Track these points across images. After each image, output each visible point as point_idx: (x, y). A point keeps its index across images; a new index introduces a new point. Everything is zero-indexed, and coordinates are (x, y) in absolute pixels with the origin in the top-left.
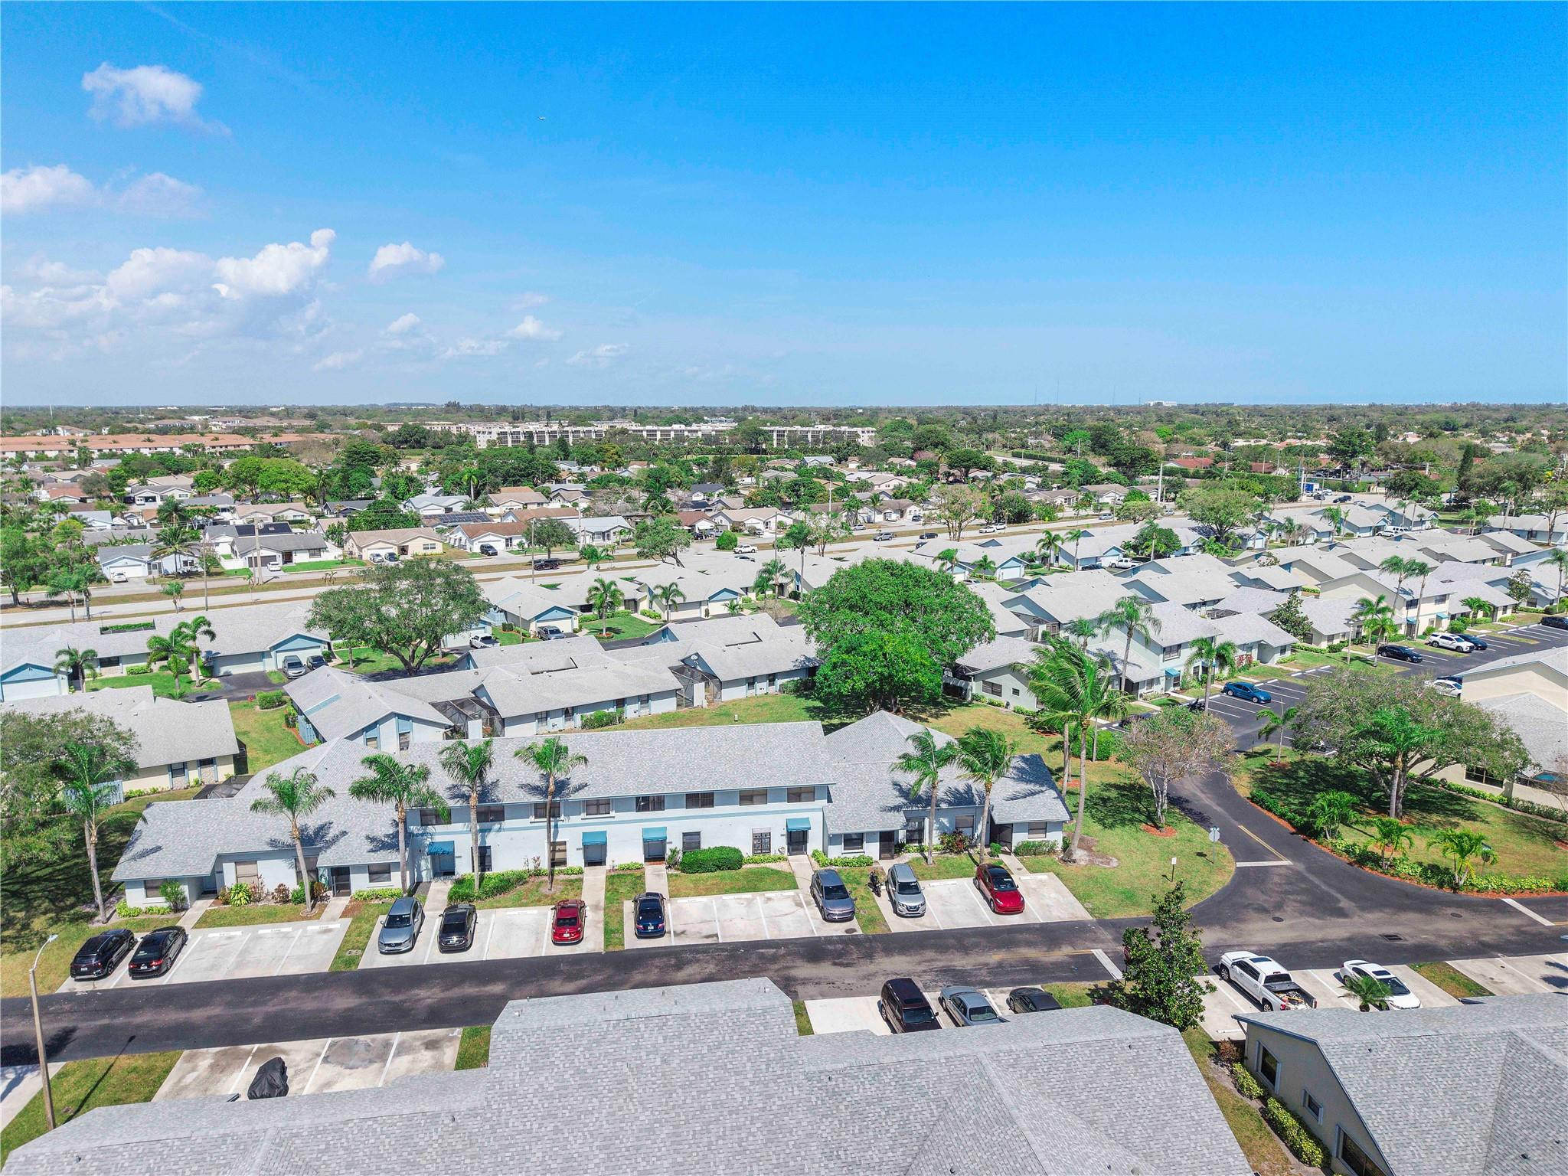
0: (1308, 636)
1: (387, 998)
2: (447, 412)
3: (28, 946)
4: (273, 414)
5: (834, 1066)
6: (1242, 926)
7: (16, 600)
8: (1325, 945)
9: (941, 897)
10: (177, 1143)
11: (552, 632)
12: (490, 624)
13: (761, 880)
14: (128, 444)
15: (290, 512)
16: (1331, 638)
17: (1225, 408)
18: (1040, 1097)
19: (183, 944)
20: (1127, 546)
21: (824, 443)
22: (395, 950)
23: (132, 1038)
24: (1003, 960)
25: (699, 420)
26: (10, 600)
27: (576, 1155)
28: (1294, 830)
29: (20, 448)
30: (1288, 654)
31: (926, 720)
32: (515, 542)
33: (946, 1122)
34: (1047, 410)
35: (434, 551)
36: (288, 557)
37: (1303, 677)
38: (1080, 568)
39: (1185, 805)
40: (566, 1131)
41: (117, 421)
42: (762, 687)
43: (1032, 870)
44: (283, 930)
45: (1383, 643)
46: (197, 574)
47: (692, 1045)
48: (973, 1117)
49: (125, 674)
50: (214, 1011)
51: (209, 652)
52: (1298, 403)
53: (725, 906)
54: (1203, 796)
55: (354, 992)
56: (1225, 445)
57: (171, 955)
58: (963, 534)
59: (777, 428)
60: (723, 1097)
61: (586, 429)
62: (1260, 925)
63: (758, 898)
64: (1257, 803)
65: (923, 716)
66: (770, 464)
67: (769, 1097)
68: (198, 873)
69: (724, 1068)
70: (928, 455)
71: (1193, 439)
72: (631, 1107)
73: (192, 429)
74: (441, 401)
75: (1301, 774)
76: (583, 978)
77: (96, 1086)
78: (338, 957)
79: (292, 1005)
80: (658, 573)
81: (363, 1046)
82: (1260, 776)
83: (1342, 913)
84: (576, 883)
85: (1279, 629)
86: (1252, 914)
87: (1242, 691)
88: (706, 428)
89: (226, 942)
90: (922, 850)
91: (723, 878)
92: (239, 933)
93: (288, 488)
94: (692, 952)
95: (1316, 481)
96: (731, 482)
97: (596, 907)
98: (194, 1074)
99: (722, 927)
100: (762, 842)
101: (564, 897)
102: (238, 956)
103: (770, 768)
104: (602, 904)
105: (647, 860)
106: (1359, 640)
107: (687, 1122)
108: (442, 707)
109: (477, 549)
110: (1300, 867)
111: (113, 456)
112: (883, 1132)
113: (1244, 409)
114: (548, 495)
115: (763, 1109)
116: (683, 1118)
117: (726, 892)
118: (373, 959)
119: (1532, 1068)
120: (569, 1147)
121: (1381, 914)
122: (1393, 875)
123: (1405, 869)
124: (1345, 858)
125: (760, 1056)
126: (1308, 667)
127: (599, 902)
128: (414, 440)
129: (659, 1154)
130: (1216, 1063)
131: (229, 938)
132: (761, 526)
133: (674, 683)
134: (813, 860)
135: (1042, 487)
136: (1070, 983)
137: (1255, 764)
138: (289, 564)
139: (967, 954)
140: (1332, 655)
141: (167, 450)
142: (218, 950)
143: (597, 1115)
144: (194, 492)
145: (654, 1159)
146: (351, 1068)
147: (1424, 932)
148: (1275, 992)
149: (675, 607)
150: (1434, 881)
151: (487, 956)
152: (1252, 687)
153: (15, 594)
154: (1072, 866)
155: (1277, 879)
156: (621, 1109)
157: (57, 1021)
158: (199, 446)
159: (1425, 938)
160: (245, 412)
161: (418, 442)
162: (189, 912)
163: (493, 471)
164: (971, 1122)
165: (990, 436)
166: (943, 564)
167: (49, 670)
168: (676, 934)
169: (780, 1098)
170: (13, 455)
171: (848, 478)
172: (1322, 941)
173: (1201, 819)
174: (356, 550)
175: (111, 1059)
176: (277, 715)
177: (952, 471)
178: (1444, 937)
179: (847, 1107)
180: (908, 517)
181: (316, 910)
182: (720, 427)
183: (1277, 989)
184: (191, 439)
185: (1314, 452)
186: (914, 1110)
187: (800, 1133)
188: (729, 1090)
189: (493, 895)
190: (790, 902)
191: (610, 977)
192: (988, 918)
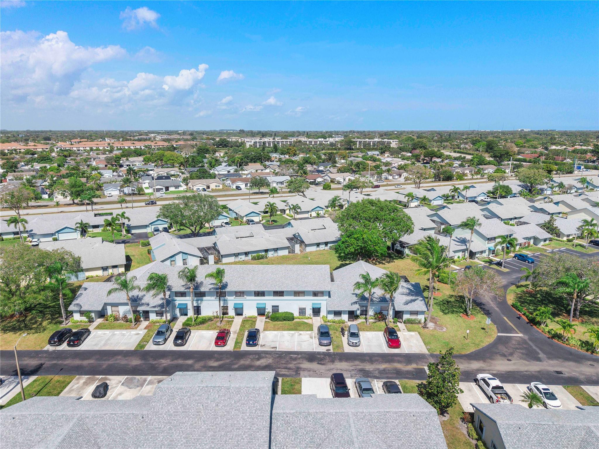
0: (559, 234)
1: (151, 362)
2: (239, 133)
3: (39, 331)
4: (179, 134)
5: (290, 411)
6: (493, 362)
7: (74, 202)
8: (527, 373)
9: (368, 339)
10: (47, 416)
11: (251, 221)
12: (229, 217)
13: (300, 326)
14: (127, 145)
15: (173, 171)
16: (568, 236)
17: (551, 132)
18: (370, 433)
19: (88, 335)
20: (489, 192)
21: (377, 146)
22: (157, 344)
23: (62, 369)
24: (386, 368)
25: (331, 136)
26: (72, 202)
27: (175, 440)
28: (528, 321)
29: (91, 146)
30: (547, 242)
31: (384, 264)
32: (248, 185)
33: (329, 440)
34: (473, 133)
35: (219, 188)
36: (167, 189)
37: (552, 252)
38: (468, 201)
39: (482, 306)
40: (173, 429)
41: (125, 136)
42: (322, 247)
43: (409, 330)
44: (123, 332)
45: (593, 239)
46: (135, 194)
47: (228, 400)
48: (339, 439)
49: (101, 231)
50: (91, 361)
51: (128, 225)
52: (585, 130)
53: (283, 336)
54: (491, 303)
55: (140, 359)
56: (546, 149)
57: (83, 339)
58: (421, 185)
59: (359, 140)
60: (236, 422)
61: (286, 140)
62: (501, 362)
63: (296, 333)
64: (514, 307)
65: (384, 262)
66: (353, 155)
67: (253, 424)
68: (97, 309)
69: (239, 410)
70: (417, 151)
71: (532, 146)
72: (200, 423)
73: (150, 139)
74: (238, 129)
75: (539, 296)
76: (222, 361)
77: (44, 386)
78: (139, 344)
79: (118, 362)
80: (295, 199)
81: (137, 380)
82: (519, 296)
83: (539, 360)
84: (230, 322)
85: (544, 231)
86: (499, 357)
87: (522, 258)
88: (331, 140)
89: (103, 335)
90: (366, 319)
91: (285, 324)
92: (108, 332)
93: (173, 162)
94: (265, 353)
95: (582, 165)
96: (335, 162)
97: (235, 332)
98: (78, 385)
99: (279, 345)
100: (302, 311)
101: (225, 328)
102: (106, 341)
103: (306, 283)
104: (238, 332)
105: (258, 315)
106: (581, 237)
107: (219, 431)
108: (201, 250)
109: (234, 187)
110: (526, 337)
111: (121, 149)
112: (303, 440)
113: (559, 132)
114: (266, 167)
115: (250, 429)
116: (218, 429)
117: (285, 330)
118: (151, 347)
119: (594, 444)
120: (173, 436)
121: (557, 362)
122: (567, 344)
123: (572, 342)
124: (547, 335)
125: (254, 407)
126: (556, 248)
127: (237, 330)
128: (223, 144)
129: (206, 443)
130: (462, 422)
131: (104, 334)
132: (342, 180)
133: (287, 244)
134: (322, 320)
135: (461, 166)
136: (411, 380)
137: (519, 290)
138: (168, 191)
139: (372, 364)
140: (568, 243)
141: (139, 147)
142: (99, 338)
143: (186, 424)
144: (143, 163)
145: (203, 444)
146: (130, 388)
147: (575, 371)
148: (495, 394)
149: (297, 213)
150: (585, 348)
151: (190, 349)
152: (526, 256)
153: (73, 200)
154: (426, 330)
155: (514, 342)
156: (196, 423)
157: (40, 360)
158: (150, 146)
159: (574, 374)
160: (169, 133)
161: (225, 145)
162: (94, 323)
163: (247, 157)
164: (338, 441)
165: (445, 144)
166: (409, 198)
167: (73, 229)
168: (261, 346)
169: (257, 425)
170: (88, 149)
171: (382, 161)
172: (526, 372)
173: (488, 313)
174: (191, 187)
175: (52, 376)
176: (146, 249)
177: (426, 158)
178: (583, 374)
179: (291, 429)
180: (403, 177)
181: (136, 326)
182: (337, 139)
183: (496, 392)
184: (148, 143)
185: (585, 152)
186: (318, 433)
187: (262, 440)
188: (238, 419)
189: (199, 325)
190: (308, 336)
191: (232, 361)
192: (385, 349)
